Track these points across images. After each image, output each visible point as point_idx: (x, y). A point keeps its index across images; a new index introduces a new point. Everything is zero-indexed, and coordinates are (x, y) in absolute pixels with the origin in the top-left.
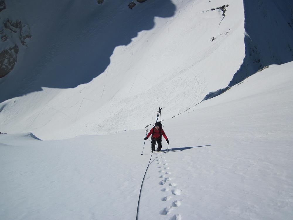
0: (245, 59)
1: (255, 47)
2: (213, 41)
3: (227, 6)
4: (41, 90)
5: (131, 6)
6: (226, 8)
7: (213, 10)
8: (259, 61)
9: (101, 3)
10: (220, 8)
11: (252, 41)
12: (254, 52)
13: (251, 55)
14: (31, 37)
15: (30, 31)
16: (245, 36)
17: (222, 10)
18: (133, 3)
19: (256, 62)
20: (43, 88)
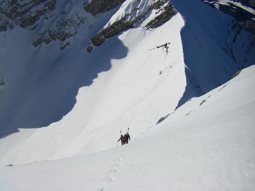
0: (186, 87)
1: (194, 75)
2: (160, 74)
3: (169, 43)
4: (18, 131)
5: (89, 50)
6: (168, 46)
7: (158, 47)
8: (199, 86)
9: (63, 49)
10: (163, 46)
11: (191, 71)
12: (194, 80)
13: (192, 83)
14: (5, 85)
15: (3, 79)
16: (185, 68)
17: (166, 48)
18: (90, 47)
19: (197, 88)
20: (19, 129)
